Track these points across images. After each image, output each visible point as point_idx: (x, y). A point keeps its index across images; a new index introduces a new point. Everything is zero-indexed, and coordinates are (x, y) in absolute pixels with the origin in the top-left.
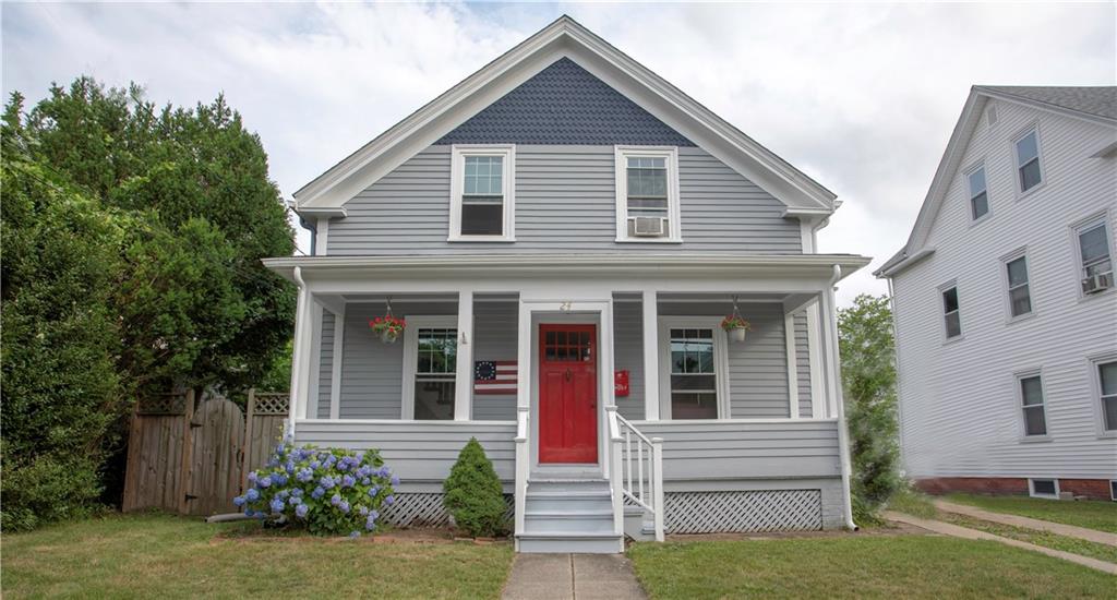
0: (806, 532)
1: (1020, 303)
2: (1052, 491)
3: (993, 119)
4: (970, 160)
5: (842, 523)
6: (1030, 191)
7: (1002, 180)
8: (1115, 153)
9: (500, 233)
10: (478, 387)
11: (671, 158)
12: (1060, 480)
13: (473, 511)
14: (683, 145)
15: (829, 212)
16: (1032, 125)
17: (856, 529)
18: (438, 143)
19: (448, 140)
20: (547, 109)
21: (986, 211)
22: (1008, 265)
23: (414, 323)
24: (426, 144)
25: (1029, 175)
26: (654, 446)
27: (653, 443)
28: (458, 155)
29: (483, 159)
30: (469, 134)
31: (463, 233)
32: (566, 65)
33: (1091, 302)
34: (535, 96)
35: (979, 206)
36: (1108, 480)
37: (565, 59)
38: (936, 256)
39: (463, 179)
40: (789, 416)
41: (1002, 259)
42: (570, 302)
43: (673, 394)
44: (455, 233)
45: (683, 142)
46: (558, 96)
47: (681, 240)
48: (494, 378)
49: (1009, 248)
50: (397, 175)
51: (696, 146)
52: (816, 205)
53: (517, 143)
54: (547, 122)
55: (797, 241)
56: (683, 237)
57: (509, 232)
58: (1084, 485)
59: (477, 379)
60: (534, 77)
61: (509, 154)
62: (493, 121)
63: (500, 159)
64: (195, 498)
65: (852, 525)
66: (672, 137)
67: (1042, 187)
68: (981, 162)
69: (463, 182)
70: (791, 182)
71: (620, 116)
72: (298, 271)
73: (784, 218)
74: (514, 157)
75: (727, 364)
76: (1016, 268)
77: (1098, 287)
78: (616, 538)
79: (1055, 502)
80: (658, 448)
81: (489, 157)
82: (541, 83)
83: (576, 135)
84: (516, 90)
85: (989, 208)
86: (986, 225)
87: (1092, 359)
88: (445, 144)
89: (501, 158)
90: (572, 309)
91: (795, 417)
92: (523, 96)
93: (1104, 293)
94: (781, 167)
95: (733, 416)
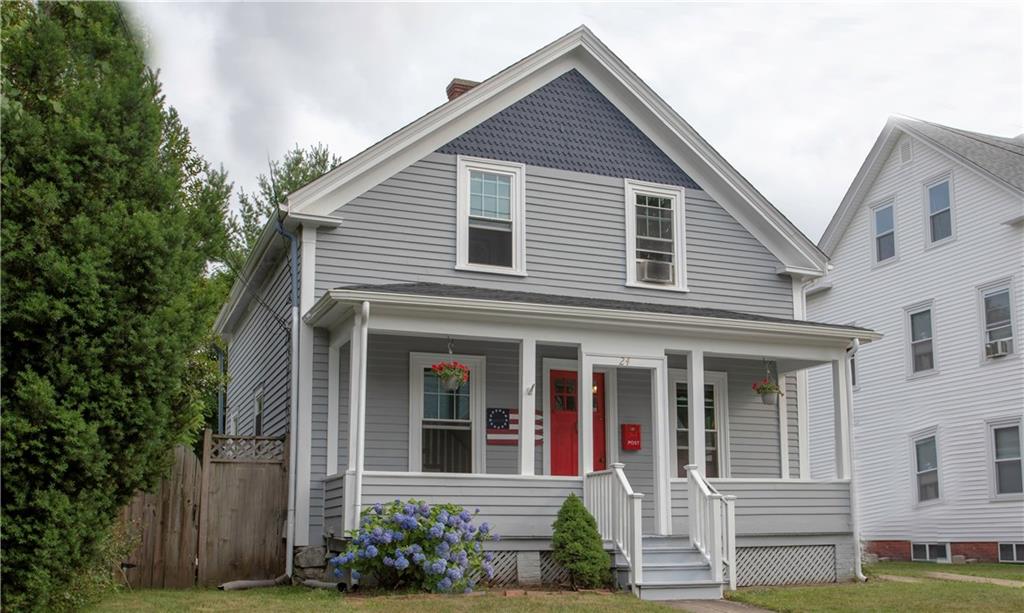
0: (823, 583)
1: (923, 359)
2: (944, 555)
3: (906, 157)
4: (879, 194)
5: (852, 575)
6: (938, 243)
7: (911, 226)
8: (1021, 223)
9: (509, 264)
10: (492, 437)
11: (678, 197)
12: (951, 543)
13: (594, 564)
14: (689, 187)
15: (821, 274)
16: (947, 173)
17: (866, 580)
18: (441, 150)
19: (452, 148)
20: (556, 126)
21: (892, 253)
22: (912, 316)
23: (420, 361)
24: (428, 150)
25: (940, 226)
26: (728, 503)
27: (727, 499)
28: (465, 166)
29: (490, 176)
30: (474, 145)
31: (470, 261)
32: (574, 77)
33: (992, 367)
34: (543, 109)
35: (885, 247)
36: (996, 543)
37: (574, 72)
38: (832, 293)
39: (469, 197)
40: (780, 476)
41: (906, 309)
42: (629, 358)
43: (678, 450)
44: (463, 262)
45: (690, 184)
46: (568, 114)
47: (686, 290)
48: (507, 427)
49: (915, 298)
50: (393, 183)
51: (700, 189)
52: (810, 266)
53: (527, 163)
54: (557, 142)
55: (789, 299)
56: (689, 286)
57: (519, 266)
58: (974, 548)
59: (490, 429)
60: (543, 88)
61: (519, 174)
62: (501, 134)
63: (507, 179)
64: (133, 566)
65: (862, 576)
66: (679, 176)
67: (952, 242)
68: (891, 199)
69: (469, 200)
70: (790, 241)
71: (629, 146)
72: (367, 306)
73: (779, 275)
74: (524, 178)
75: (728, 421)
76: (920, 321)
77: (1000, 353)
78: (717, 585)
79: (948, 565)
80: (731, 505)
81: (495, 175)
82: (550, 95)
83: (587, 162)
84: (524, 101)
85: (896, 250)
86: (890, 268)
87: (989, 423)
88: (449, 153)
89: (509, 177)
90: (630, 365)
91: (786, 477)
92: (532, 108)
93: (1006, 358)
94: (782, 223)
95: (734, 474)
